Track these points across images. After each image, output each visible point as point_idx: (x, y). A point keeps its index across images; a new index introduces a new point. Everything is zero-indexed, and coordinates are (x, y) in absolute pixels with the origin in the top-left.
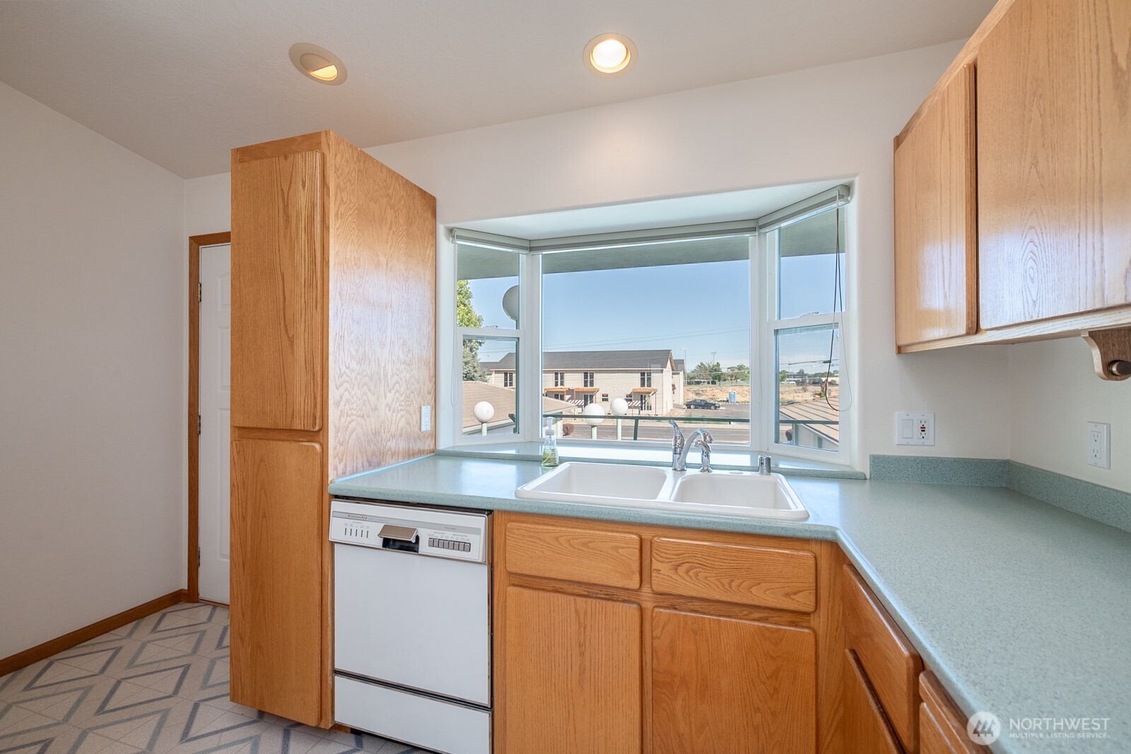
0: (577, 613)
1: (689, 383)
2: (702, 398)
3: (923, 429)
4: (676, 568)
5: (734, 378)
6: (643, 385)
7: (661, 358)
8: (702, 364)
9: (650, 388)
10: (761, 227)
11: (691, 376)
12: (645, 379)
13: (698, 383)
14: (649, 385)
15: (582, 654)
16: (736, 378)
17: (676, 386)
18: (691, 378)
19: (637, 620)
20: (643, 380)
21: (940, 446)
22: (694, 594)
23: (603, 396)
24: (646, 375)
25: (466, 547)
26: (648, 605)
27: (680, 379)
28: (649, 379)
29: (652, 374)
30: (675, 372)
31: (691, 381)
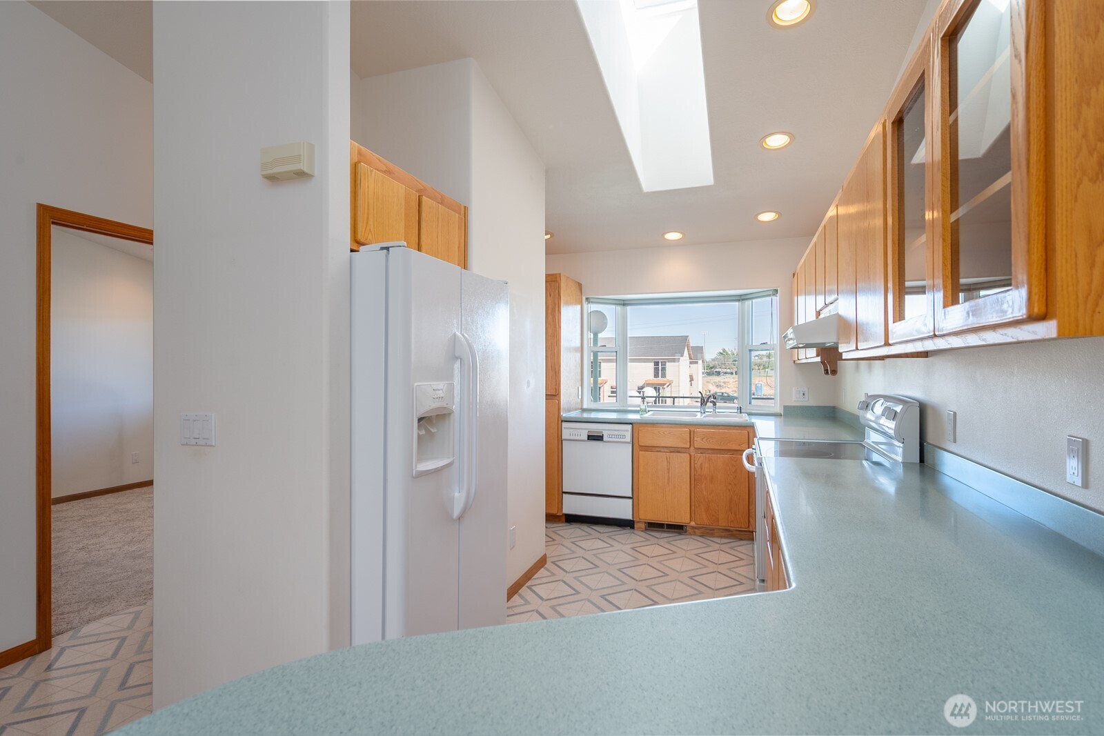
0: (667, 458)
1: (709, 374)
2: (723, 391)
3: (804, 394)
4: (702, 439)
5: (762, 367)
6: (656, 375)
7: (677, 346)
8: (724, 350)
9: (664, 379)
10: (743, 300)
11: (711, 365)
12: (659, 369)
13: (718, 373)
14: (664, 375)
15: (669, 473)
16: (764, 368)
17: (694, 377)
18: (712, 368)
19: (689, 458)
20: (656, 370)
21: (811, 402)
22: (708, 447)
23: (612, 388)
24: (660, 364)
25: (624, 436)
26: (692, 454)
27: (699, 368)
28: (664, 369)
29: (667, 364)
30: (693, 362)
31: (711, 371)
